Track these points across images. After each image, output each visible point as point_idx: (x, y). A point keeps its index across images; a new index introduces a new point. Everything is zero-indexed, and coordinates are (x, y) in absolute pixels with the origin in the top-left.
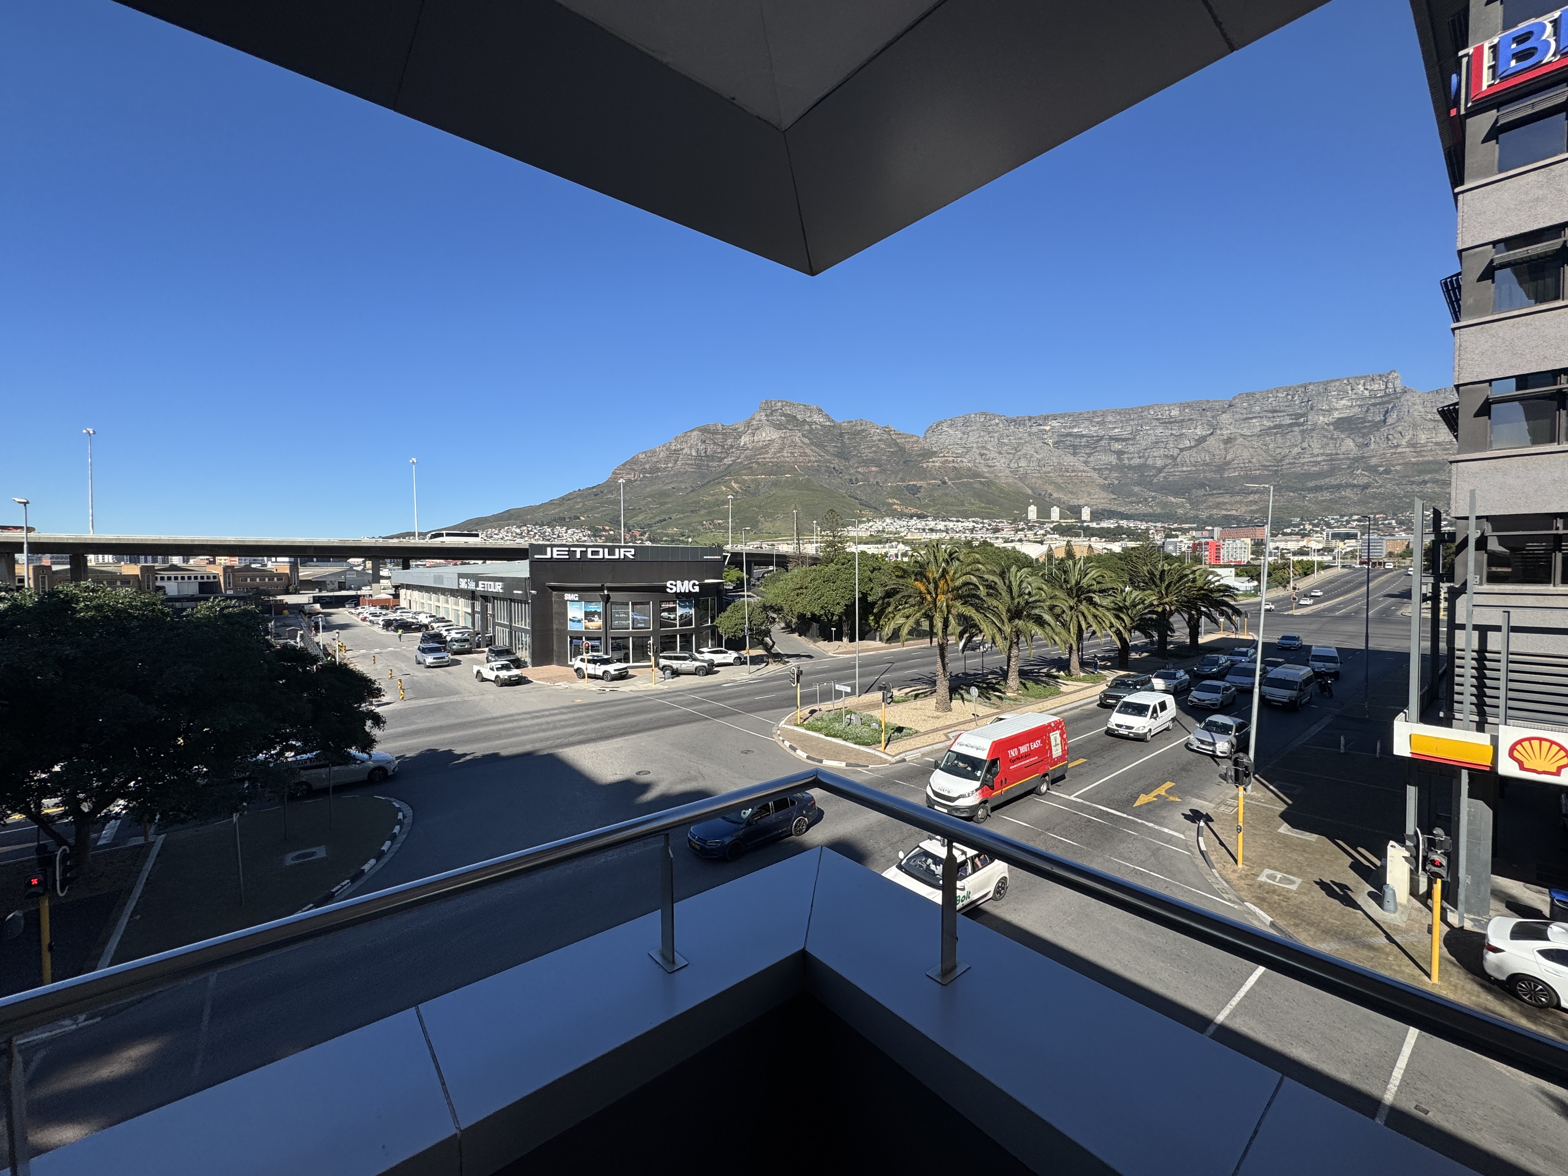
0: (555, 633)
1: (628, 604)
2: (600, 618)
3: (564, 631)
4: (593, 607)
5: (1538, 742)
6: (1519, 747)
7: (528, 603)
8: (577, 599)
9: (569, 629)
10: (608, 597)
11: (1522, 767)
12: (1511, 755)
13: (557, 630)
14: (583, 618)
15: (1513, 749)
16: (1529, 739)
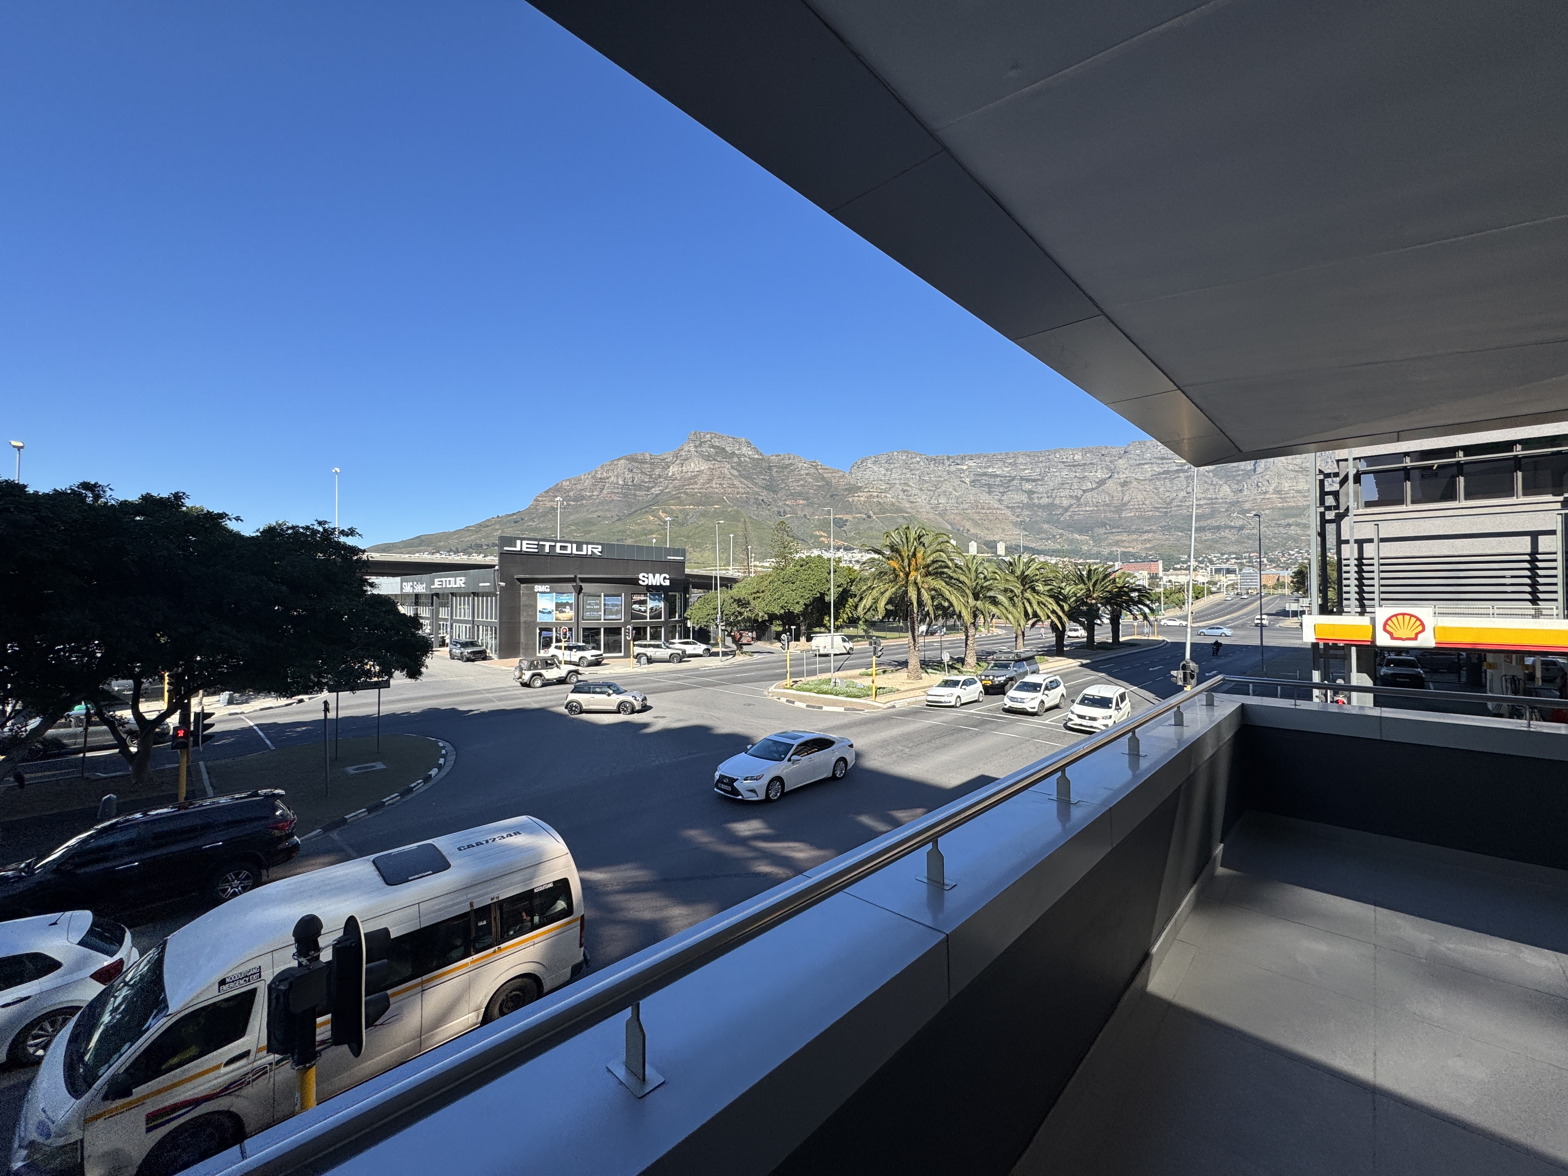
0: (522, 625)
1: (600, 596)
2: (571, 609)
3: (533, 623)
4: (564, 599)
5: (1401, 616)
6: (1389, 622)
7: (496, 595)
8: (548, 590)
9: (538, 621)
10: (581, 588)
11: (1393, 638)
12: (1385, 630)
13: (525, 622)
14: (554, 610)
15: (1386, 624)
16: (1396, 615)
